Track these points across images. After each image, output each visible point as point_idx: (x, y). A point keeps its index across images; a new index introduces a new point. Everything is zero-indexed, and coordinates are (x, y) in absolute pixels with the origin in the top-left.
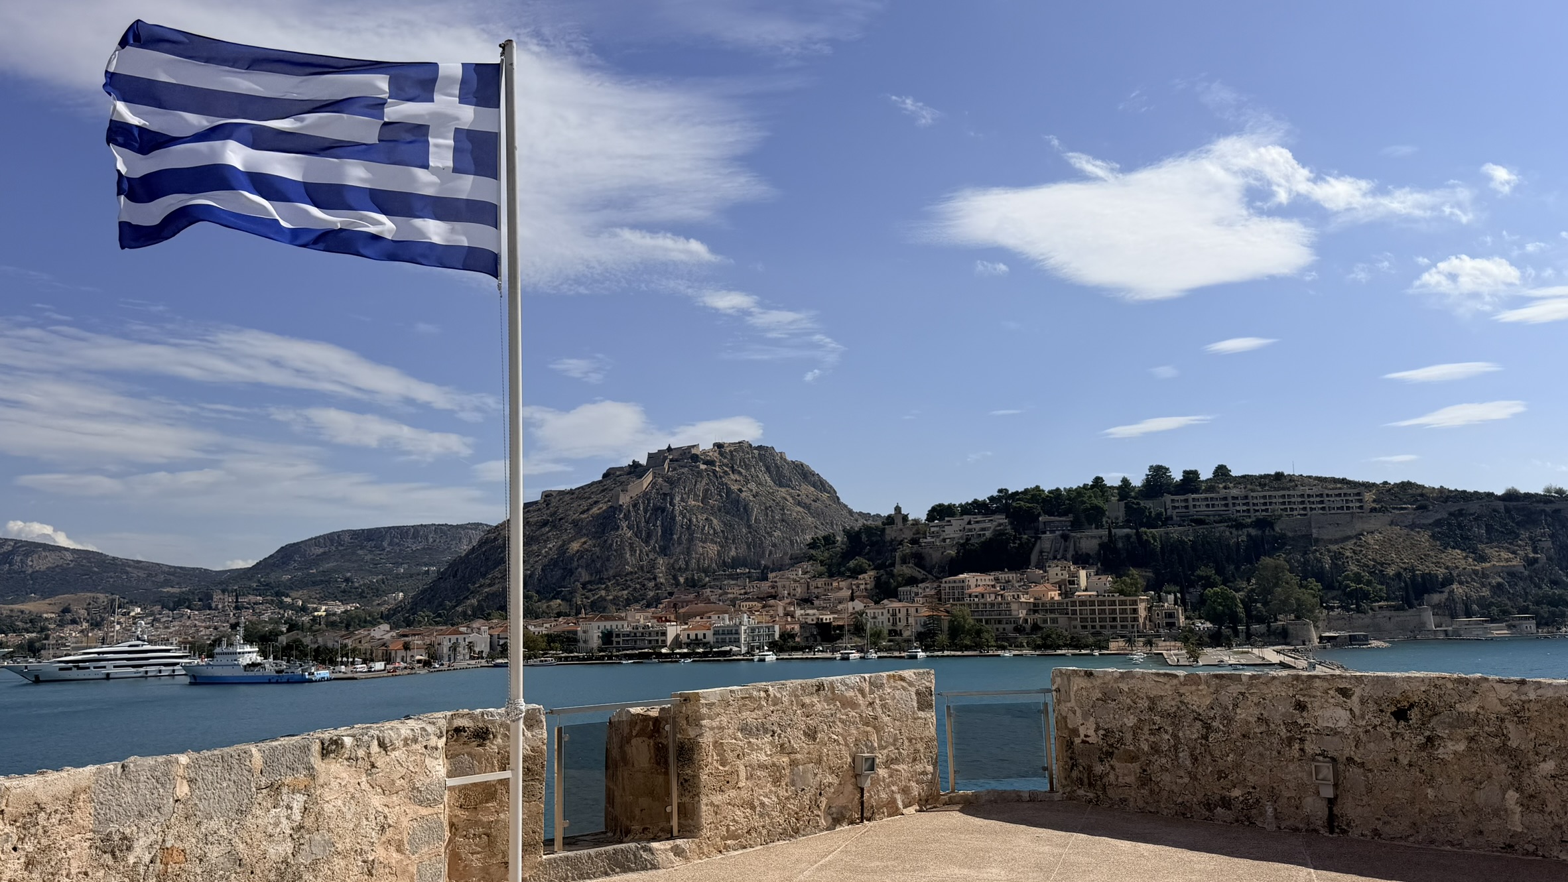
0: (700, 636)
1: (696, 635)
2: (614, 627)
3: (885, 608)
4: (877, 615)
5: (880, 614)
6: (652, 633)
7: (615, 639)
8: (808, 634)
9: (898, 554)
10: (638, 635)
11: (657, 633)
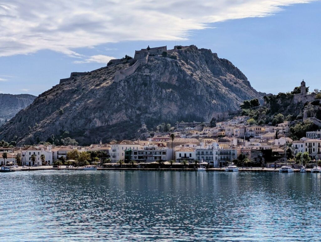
0: (188, 155)
1: (185, 154)
2: (132, 148)
3: (303, 142)
4: (298, 146)
5: (300, 146)
6: (157, 153)
7: (133, 155)
8: (256, 156)
9: (305, 111)
10: (148, 153)
11: (160, 153)
